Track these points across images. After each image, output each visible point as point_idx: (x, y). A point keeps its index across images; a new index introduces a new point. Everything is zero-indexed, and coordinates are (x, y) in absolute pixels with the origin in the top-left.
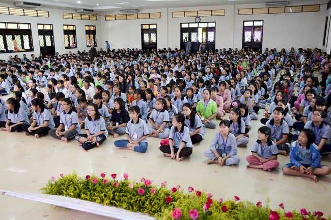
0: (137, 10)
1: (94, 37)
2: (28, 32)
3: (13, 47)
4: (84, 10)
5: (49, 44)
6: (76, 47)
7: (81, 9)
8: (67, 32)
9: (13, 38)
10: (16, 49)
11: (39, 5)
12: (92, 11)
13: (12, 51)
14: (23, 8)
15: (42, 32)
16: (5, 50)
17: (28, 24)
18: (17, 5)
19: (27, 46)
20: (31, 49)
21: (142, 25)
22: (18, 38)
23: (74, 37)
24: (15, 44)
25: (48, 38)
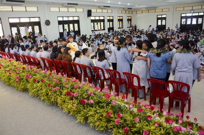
0: (156, 8)
1: (131, 23)
2: (103, 21)
3: (97, 28)
4: (128, 8)
5: (111, 26)
6: (123, 28)
7: (127, 8)
8: (119, 20)
9: (97, 24)
10: (98, 29)
11: (109, 7)
12: (131, 9)
13: (96, 30)
14: (102, 9)
15: (109, 21)
16: (94, 30)
17: (103, 16)
18: (100, 7)
19: (102, 28)
20: (104, 29)
21: (157, 15)
22: (99, 23)
23: (122, 23)
24: (98, 27)
25: (111, 23)
